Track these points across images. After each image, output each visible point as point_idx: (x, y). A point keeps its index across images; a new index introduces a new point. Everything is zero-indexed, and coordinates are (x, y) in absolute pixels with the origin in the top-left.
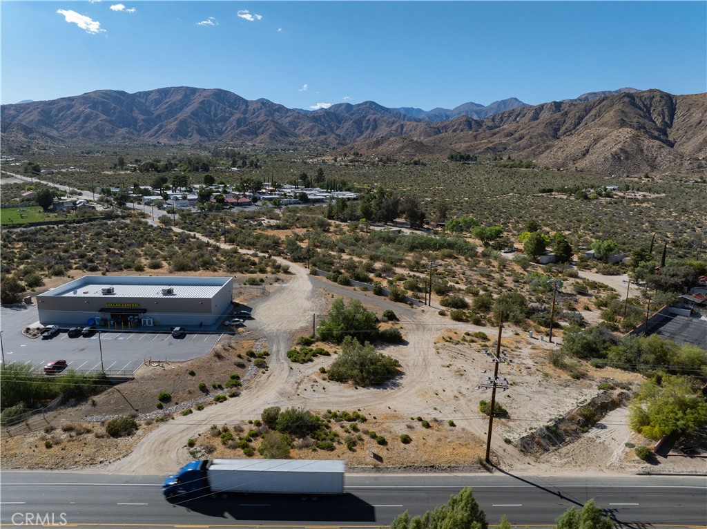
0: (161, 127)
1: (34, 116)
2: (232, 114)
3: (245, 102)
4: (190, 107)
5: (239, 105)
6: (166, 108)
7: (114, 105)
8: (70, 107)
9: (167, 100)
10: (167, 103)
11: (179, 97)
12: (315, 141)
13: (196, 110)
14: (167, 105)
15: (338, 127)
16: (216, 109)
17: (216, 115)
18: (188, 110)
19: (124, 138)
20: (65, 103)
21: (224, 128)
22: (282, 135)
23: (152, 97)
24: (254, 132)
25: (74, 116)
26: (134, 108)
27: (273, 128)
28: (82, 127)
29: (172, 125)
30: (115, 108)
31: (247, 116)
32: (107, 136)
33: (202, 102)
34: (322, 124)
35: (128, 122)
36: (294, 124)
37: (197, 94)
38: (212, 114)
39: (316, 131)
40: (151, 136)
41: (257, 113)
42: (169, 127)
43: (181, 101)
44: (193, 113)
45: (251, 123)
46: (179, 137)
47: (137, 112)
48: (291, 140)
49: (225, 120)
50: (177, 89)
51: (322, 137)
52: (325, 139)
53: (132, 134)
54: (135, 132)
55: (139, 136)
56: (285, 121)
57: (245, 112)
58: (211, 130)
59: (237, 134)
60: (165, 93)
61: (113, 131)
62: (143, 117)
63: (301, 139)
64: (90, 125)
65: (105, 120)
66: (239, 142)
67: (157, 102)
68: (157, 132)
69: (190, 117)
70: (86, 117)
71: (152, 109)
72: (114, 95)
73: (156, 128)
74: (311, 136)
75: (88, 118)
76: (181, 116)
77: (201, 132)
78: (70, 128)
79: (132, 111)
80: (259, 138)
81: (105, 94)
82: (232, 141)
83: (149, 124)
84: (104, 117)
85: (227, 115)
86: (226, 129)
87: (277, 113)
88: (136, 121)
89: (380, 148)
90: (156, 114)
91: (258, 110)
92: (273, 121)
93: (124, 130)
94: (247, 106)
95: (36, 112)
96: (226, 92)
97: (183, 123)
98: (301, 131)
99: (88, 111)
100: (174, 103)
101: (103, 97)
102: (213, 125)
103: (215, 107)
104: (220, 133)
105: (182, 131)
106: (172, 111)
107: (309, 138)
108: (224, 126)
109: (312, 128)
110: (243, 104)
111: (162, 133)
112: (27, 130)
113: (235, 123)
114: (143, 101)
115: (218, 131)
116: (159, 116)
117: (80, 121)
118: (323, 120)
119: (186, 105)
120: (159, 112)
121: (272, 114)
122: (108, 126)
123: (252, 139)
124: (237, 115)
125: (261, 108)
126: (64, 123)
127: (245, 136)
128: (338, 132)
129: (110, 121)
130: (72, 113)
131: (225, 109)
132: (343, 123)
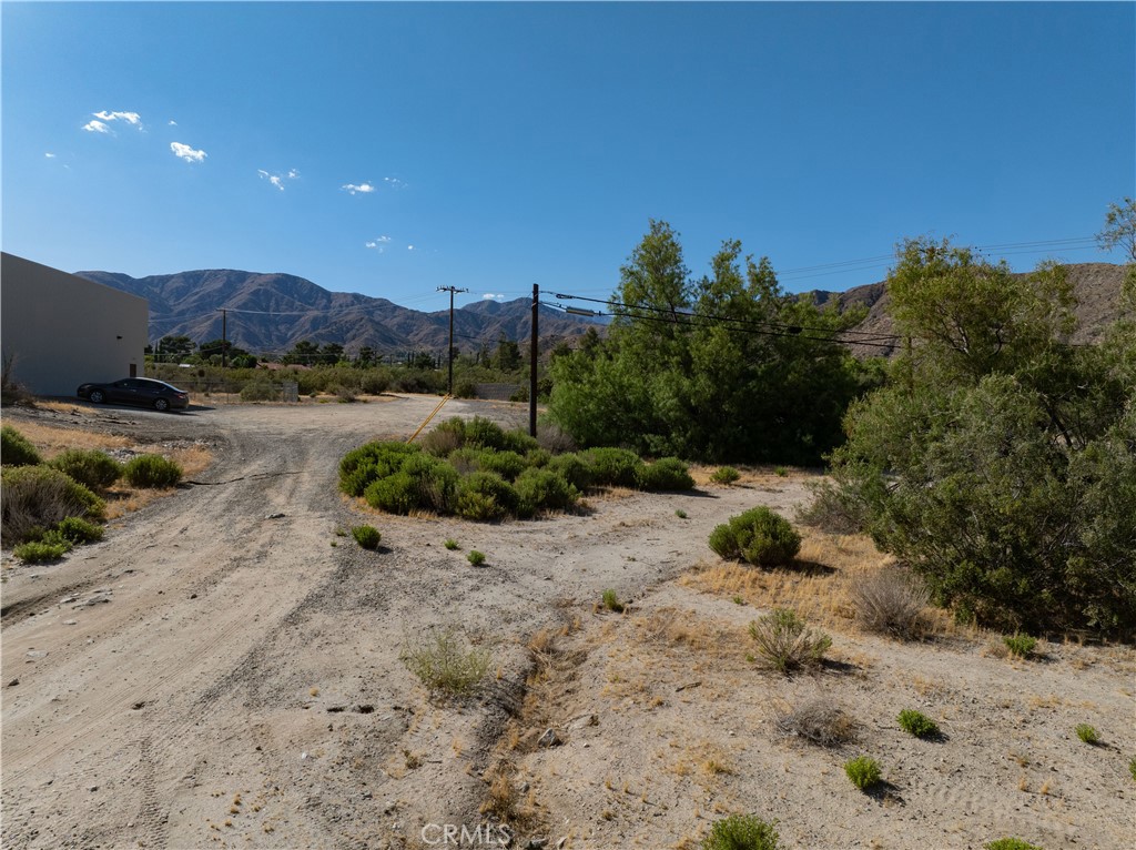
2: (304, 312)
3: (327, 294)
4: (234, 300)
5: (316, 298)
6: (194, 302)
9: (197, 290)
10: (197, 293)
11: (218, 285)
13: (244, 304)
14: (196, 297)
16: (277, 304)
17: (277, 313)
21: (290, 334)
22: (386, 341)
23: (171, 285)
24: (338, 337)
27: (372, 332)
29: (203, 326)
31: (329, 314)
33: (256, 293)
36: (406, 328)
37: (249, 281)
38: (271, 311)
39: (441, 338)
41: (345, 311)
42: (196, 329)
43: (220, 290)
45: (335, 323)
49: (292, 320)
50: (215, 274)
56: (392, 323)
57: (327, 309)
58: (269, 337)
60: (194, 278)
62: (154, 314)
67: (180, 293)
69: (234, 315)
71: (171, 303)
72: (108, 279)
74: (433, 345)
81: (92, 276)
83: (163, 325)
85: (296, 313)
86: (293, 335)
87: (378, 312)
90: (176, 311)
91: (347, 306)
92: (371, 321)
94: (330, 301)
96: (295, 279)
97: (222, 325)
98: (416, 339)
100: (209, 295)
102: (272, 328)
103: (276, 300)
104: (283, 340)
106: (204, 306)
107: (431, 348)
108: (289, 329)
109: (435, 333)
110: (323, 297)
113: (308, 326)
114: (157, 290)
115: (278, 338)
116: (182, 313)
119: (229, 296)
120: (182, 307)
121: (370, 312)
124: (313, 313)
125: (353, 305)
131: (293, 303)
132: (485, 328)
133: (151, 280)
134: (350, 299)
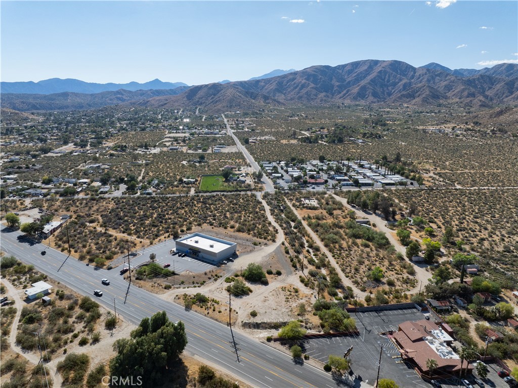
0: (348, 92)
1: (273, 86)
2: (401, 80)
3: (414, 69)
4: (371, 76)
5: (409, 71)
6: (356, 76)
7: (320, 76)
8: (294, 79)
9: (357, 70)
10: (357, 72)
11: (365, 68)
12: (461, 103)
13: (375, 78)
14: (356, 74)
15: (490, 88)
16: (389, 77)
17: (388, 81)
18: (369, 78)
19: (321, 100)
20: (291, 77)
21: (393, 91)
22: (434, 97)
23: (347, 68)
24: (412, 96)
25: (295, 85)
26: (334, 77)
27: (428, 93)
28: (299, 93)
29: (355, 90)
30: (321, 78)
31: (412, 81)
32: (312, 99)
33: (380, 72)
34: (475, 87)
35: (327, 88)
36: (448, 88)
37: (379, 65)
38: (386, 80)
39: (466, 93)
40: (340, 98)
41: (421, 78)
42: (353, 91)
43: (366, 70)
44: (372, 80)
45: (412, 88)
46: (359, 98)
47: (335, 80)
48: (441, 101)
49: (395, 84)
50: (365, 62)
51: (469, 99)
52: (471, 101)
53: (328, 97)
54: (330, 96)
55: (332, 98)
56: (441, 85)
57: (413, 77)
58: (383, 93)
59: (399, 97)
60: (356, 65)
61: (316, 95)
62: (338, 84)
63: (450, 101)
64: (304, 91)
65: (313, 88)
66: (398, 104)
67: (350, 72)
68: (344, 95)
69: (369, 83)
70: (302, 85)
71: (346, 77)
72: (322, 69)
73: (345, 92)
74: (460, 98)
75: (303, 86)
76: (363, 83)
77: (375, 95)
78: (292, 93)
79: (331, 79)
80: (414, 101)
81: (316, 69)
82: (393, 103)
83: (341, 88)
84: (312, 85)
85: (397, 81)
86: (394, 92)
87: (438, 78)
88: (333, 86)
89: (501, 117)
90: (347, 81)
91: (423, 75)
92: (429, 86)
93: (324, 94)
94: (415, 73)
95: (275, 83)
96: (400, 62)
97: (364, 88)
98: (453, 93)
99: (304, 81)
100: (361, 73)
101: (315, 71)
102: (385, 89)
103: (389, 75)
104: (390, 94)
105: (361, 95)
106: (358, 79)
107: (458, 100)
108: (393, 89)
109: (463, 90)
110: (411, 71)
111: (348, 96)
112: (266, 98)
113: (401, 87)
114: (340, 71)
115: (387, 93)
116: (349, 82)
117: (298, 88)
118: (477, 82)
119: (368, 74)
120: (350, 79)
121: (433, 78)
122: (314, 92)
123: (410, 101)
124: (405, 81)
125: (426, 74)
126: (289, 90)
127: (404, 99)
128: (487, 93)
129: (316, 88)
130: (295, 84)
131: (396, 76)
132: (496, 84)
133: (339, 67)
134: (425, 71)
